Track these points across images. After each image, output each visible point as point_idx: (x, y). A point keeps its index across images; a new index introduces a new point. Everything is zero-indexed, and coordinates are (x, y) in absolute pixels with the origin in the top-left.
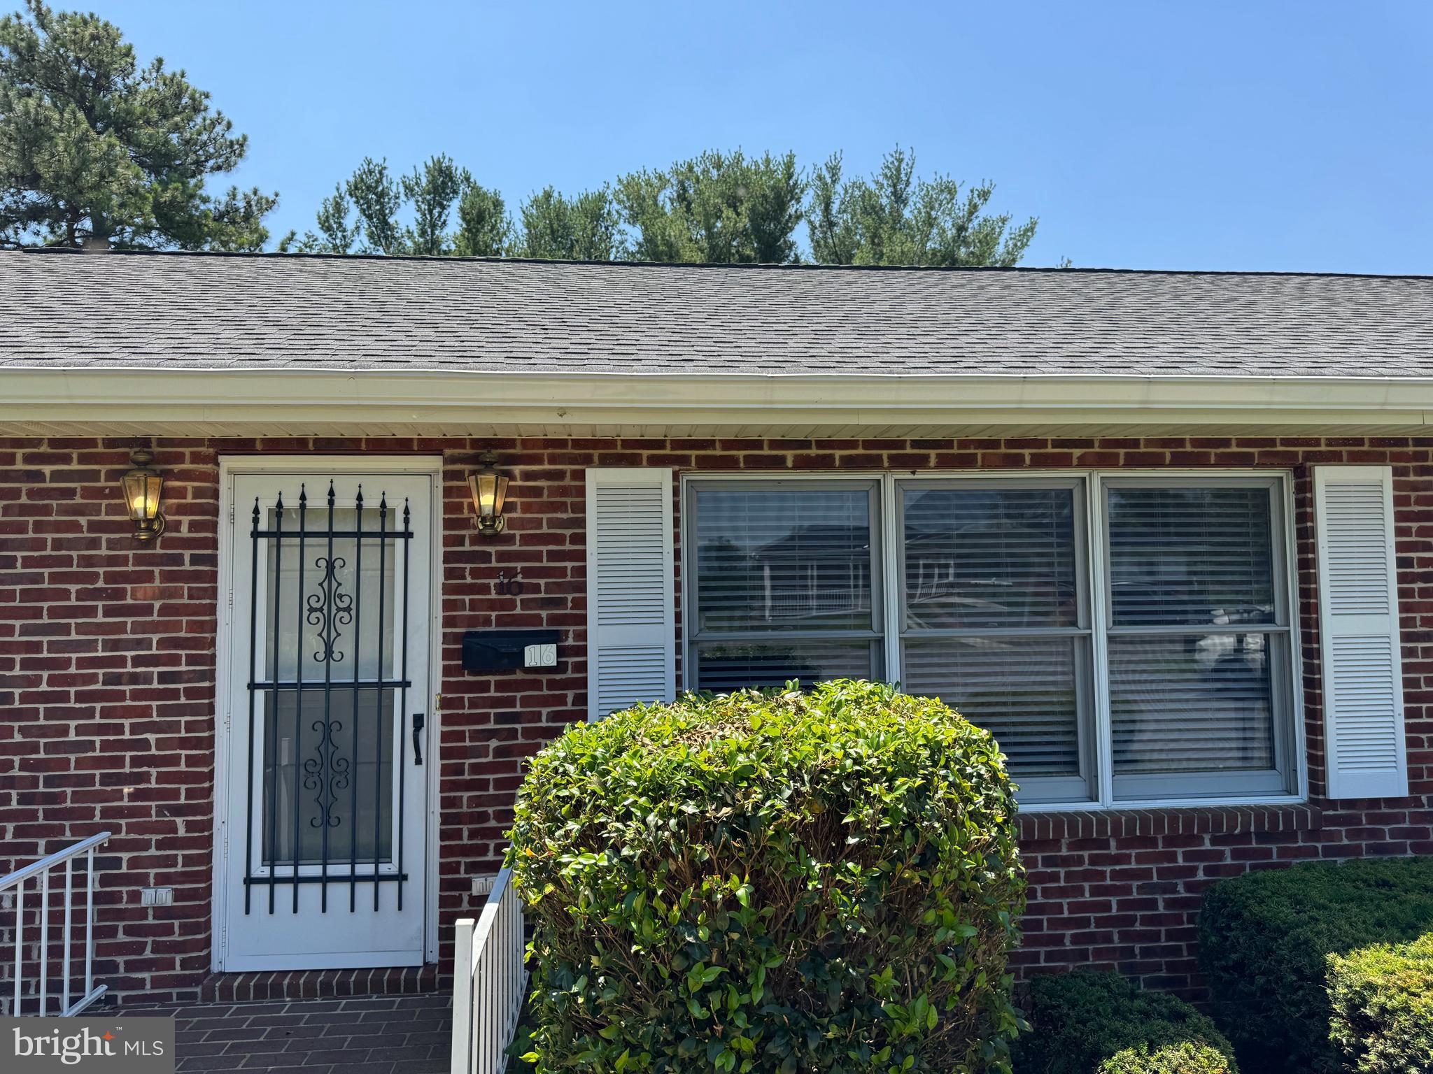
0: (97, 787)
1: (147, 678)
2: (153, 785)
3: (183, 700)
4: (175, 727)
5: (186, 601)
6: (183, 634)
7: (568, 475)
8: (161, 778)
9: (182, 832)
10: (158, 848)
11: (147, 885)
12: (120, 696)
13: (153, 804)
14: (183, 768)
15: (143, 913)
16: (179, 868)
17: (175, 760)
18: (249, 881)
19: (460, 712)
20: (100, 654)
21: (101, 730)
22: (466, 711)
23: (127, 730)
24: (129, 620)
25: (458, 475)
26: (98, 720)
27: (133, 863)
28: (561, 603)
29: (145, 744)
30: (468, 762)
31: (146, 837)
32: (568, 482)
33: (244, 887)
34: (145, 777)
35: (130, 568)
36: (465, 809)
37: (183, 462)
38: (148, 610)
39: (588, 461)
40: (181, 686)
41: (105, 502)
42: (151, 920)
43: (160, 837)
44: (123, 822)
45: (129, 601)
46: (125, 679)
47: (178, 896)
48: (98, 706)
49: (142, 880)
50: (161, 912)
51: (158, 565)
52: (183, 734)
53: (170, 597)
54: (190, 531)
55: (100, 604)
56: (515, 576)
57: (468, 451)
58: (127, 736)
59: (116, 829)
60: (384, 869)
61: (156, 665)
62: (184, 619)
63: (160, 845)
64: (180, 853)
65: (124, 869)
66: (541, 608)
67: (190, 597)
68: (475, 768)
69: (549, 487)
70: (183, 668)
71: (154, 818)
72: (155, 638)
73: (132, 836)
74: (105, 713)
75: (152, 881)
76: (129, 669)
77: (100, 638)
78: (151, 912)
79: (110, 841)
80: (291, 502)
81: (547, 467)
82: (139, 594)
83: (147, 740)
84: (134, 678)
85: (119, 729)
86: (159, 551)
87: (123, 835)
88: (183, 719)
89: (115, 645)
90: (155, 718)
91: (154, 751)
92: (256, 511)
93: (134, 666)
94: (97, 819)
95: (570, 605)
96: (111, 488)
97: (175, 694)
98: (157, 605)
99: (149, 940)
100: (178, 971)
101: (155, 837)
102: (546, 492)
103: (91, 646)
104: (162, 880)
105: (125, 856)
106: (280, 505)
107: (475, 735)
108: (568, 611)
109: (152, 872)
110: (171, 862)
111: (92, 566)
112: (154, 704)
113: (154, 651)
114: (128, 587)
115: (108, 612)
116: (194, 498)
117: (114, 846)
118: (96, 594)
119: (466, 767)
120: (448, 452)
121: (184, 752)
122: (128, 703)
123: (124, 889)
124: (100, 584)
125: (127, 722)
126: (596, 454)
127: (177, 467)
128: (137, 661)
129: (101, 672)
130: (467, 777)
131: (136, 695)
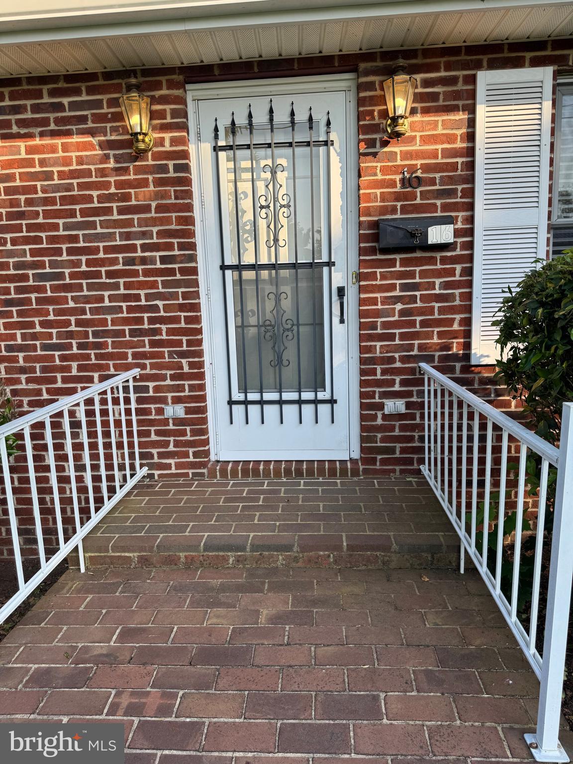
0: (128, 338)
1: (152, 261)
2: (164, 337)
3: (178, 277)
4: (174, 296)
5: (173, 201)
6: (173, 227)
7: (461, 80)
8: (170, 332)
9: (186, 369)
10: (171, 380)
11: (167, 404)
12: (135, 273)
13: (166, 350)
14: (183, 325)
15: (166, 422)
16: (187, 393)
17: (177, 320)
18: (231, 403)
19: (374, 283)
20: (118, 243)
21: (126, 298)
22: (378, 282)
23: (143, 298)
24: (136, 217)
25: (370, 86)
26: (122, 291)
27: (157, 389)
28: (451, 193)
29: (155, 308)
30: (380, 320)
31: (164, 372)
32: (460, 86)
33: (228, 407)
34: (158, 332)
35: (132, 177)
36: (378, 354)
37: (161, 89)
38: (147, 209)
39: (479, 66)
40: (176, 266)
41: (109, 125)
42: (171, 427)
43: (172, 372)
44: (147, 362)
45: (134, 202)
46: (137, 261)
47: (188, 411)
48: (122, 281)
49: (164, 400)
50: (178, 421)
51: (151, 173)
52: (181, 301)
53: (162, 198)
54: (171, 145)
55: (114, 205)
56: (416, 171)
57: (379, 64)
58: (143, 303)
59: (143, 367)
60: (321, 396)
61: (158, 251)
62: (174, 215)
63: (173, 378)
64: (186, 383)
65: (151, 394)
66: (436, 198)
67: (176, 198)
68: (386, 325)
69: (444, 92)
70: (176, 252)
71: (167, 360)
72: (155, 230)
73: (154, 372)
74: (127, 286)
75: (170, 401)
76: (139, 254)
77: (117, 231)
78: (171, 421)
79: (140, 375)
80: (241, 120)
81: (443, 74)
82: (141, 197)
83: (157, 306)
84: (144, 261)
85: (137, 298)
86: (151, 162)
87: (148, 371)
88: (180, 290)
89: (127, 236)
90: (161, 290)
91: (162, 313)
92: (216, 130)
93: (143, 251)
94: (130, 360)
95: (459, 194)
96: (112, 113)
97: (172, 272)
98: (154, 204)
99: (172, 439)
100: (191, 459)
101: (169, 372)
102: (441, 97)
103: (111, 237)
104: (177, 400)
105: (151, 385)
106: (233, 123)
107: (385, 301)
108: (459, 200)
109: (170, 395)
110: (181, 388)
111: (106, 176)
112: (159, 279)
113: (155, 240)
114: (132, 191)
115: (121, 211)
116: (172, 118)
117: (143, 378)
118: (110, 198)
119: (379, 324)
120: (362, 66)
121: (183, 314)
122: (142, 278)
123: (152, 406)
124: (113, 190)
125: (142, 293)
126: (485, 59)
127: (157, 93)
128: (145, 247)
129: (120, 256)
130: (379, 331)
131: (147, 273)
